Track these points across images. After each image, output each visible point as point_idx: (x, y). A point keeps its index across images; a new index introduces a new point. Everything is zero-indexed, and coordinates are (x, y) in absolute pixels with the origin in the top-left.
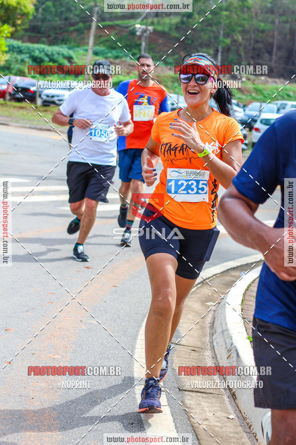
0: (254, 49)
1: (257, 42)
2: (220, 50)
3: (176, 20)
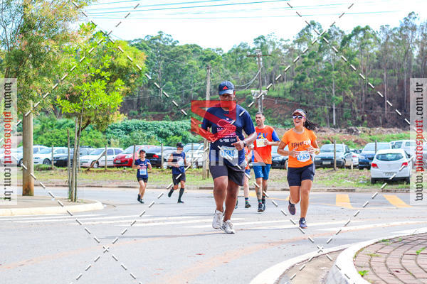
0: (366, 103)
1: (369, 96)
2: (334, 108)
3: (289, 84)
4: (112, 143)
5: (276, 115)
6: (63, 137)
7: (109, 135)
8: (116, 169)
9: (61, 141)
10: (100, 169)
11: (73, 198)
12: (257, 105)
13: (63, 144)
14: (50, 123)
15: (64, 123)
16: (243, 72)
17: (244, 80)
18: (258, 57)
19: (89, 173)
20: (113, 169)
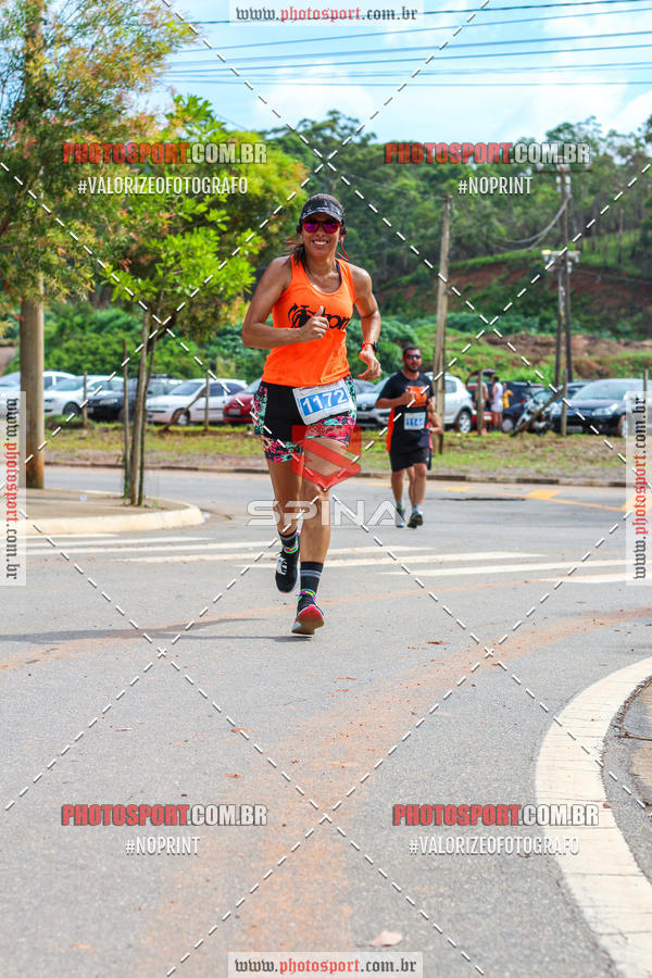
3: (628, 238)
4: (219, 368)
5: (597, 308)
6: (108, 351)
7: (213, 349)
8: (229, 429)
9: (103, 361)
10: (192, 428)
11: (133, 496)
12: (555, 285)
13: (108, 367)
14: (78, 319)
15: (111, 320)
16: (524, 207)
17: (526, 226)
18: (561, 174)
19: (168, 437)
20: (222, 429)
